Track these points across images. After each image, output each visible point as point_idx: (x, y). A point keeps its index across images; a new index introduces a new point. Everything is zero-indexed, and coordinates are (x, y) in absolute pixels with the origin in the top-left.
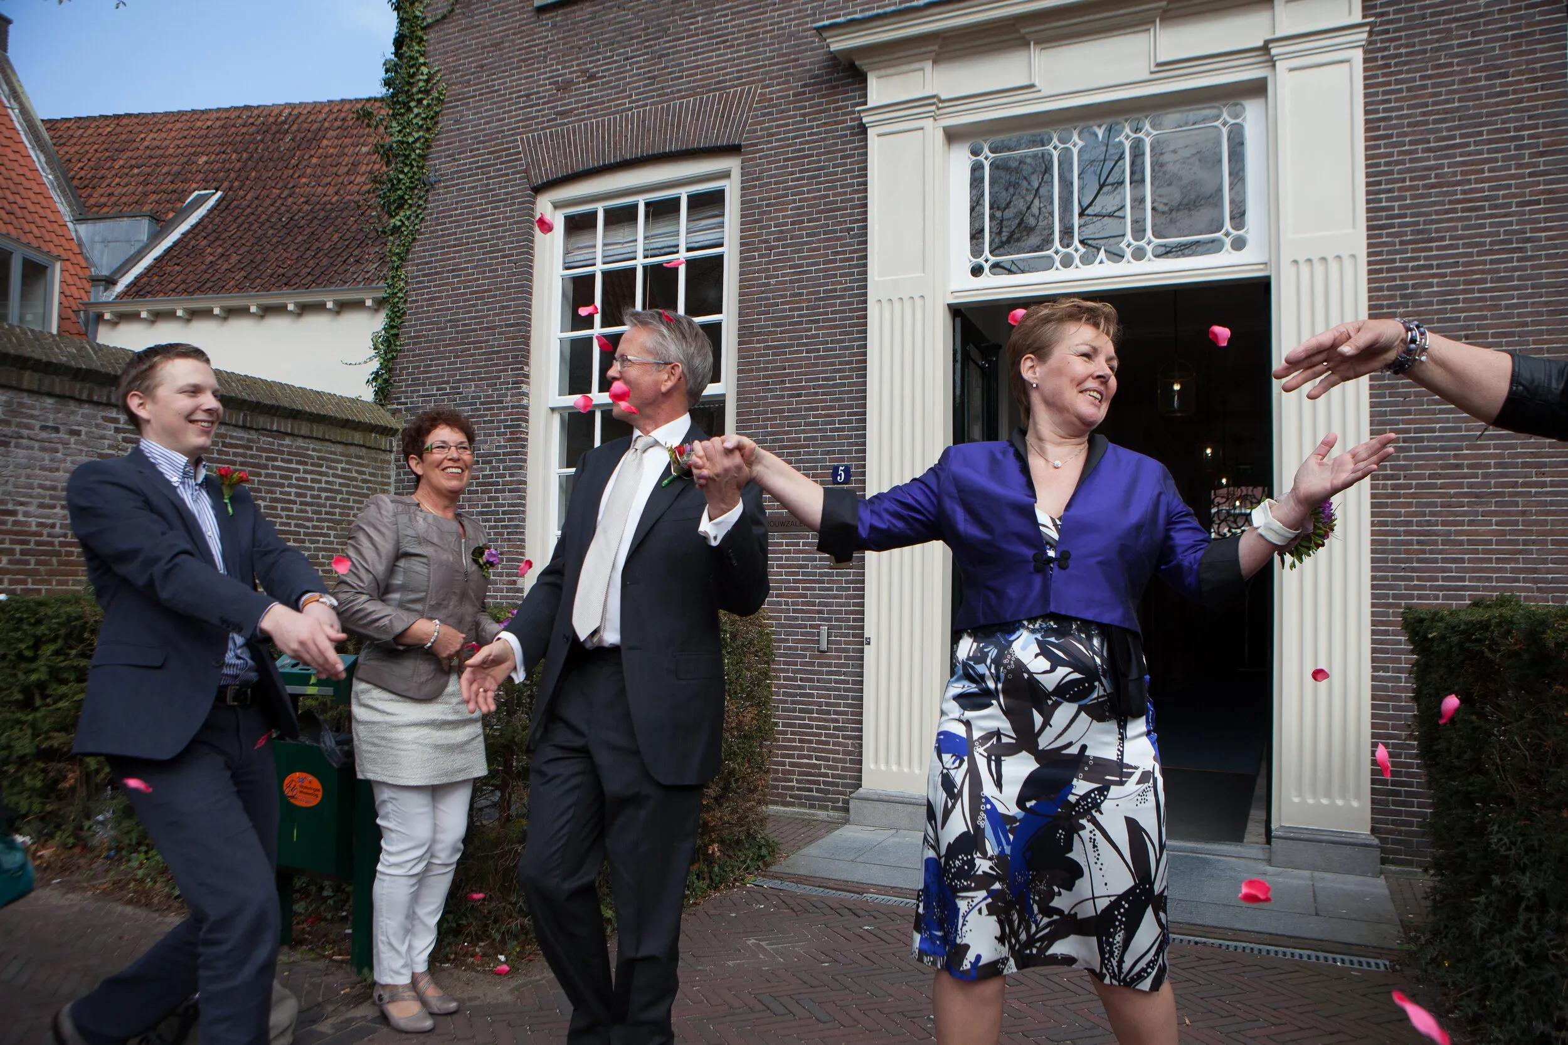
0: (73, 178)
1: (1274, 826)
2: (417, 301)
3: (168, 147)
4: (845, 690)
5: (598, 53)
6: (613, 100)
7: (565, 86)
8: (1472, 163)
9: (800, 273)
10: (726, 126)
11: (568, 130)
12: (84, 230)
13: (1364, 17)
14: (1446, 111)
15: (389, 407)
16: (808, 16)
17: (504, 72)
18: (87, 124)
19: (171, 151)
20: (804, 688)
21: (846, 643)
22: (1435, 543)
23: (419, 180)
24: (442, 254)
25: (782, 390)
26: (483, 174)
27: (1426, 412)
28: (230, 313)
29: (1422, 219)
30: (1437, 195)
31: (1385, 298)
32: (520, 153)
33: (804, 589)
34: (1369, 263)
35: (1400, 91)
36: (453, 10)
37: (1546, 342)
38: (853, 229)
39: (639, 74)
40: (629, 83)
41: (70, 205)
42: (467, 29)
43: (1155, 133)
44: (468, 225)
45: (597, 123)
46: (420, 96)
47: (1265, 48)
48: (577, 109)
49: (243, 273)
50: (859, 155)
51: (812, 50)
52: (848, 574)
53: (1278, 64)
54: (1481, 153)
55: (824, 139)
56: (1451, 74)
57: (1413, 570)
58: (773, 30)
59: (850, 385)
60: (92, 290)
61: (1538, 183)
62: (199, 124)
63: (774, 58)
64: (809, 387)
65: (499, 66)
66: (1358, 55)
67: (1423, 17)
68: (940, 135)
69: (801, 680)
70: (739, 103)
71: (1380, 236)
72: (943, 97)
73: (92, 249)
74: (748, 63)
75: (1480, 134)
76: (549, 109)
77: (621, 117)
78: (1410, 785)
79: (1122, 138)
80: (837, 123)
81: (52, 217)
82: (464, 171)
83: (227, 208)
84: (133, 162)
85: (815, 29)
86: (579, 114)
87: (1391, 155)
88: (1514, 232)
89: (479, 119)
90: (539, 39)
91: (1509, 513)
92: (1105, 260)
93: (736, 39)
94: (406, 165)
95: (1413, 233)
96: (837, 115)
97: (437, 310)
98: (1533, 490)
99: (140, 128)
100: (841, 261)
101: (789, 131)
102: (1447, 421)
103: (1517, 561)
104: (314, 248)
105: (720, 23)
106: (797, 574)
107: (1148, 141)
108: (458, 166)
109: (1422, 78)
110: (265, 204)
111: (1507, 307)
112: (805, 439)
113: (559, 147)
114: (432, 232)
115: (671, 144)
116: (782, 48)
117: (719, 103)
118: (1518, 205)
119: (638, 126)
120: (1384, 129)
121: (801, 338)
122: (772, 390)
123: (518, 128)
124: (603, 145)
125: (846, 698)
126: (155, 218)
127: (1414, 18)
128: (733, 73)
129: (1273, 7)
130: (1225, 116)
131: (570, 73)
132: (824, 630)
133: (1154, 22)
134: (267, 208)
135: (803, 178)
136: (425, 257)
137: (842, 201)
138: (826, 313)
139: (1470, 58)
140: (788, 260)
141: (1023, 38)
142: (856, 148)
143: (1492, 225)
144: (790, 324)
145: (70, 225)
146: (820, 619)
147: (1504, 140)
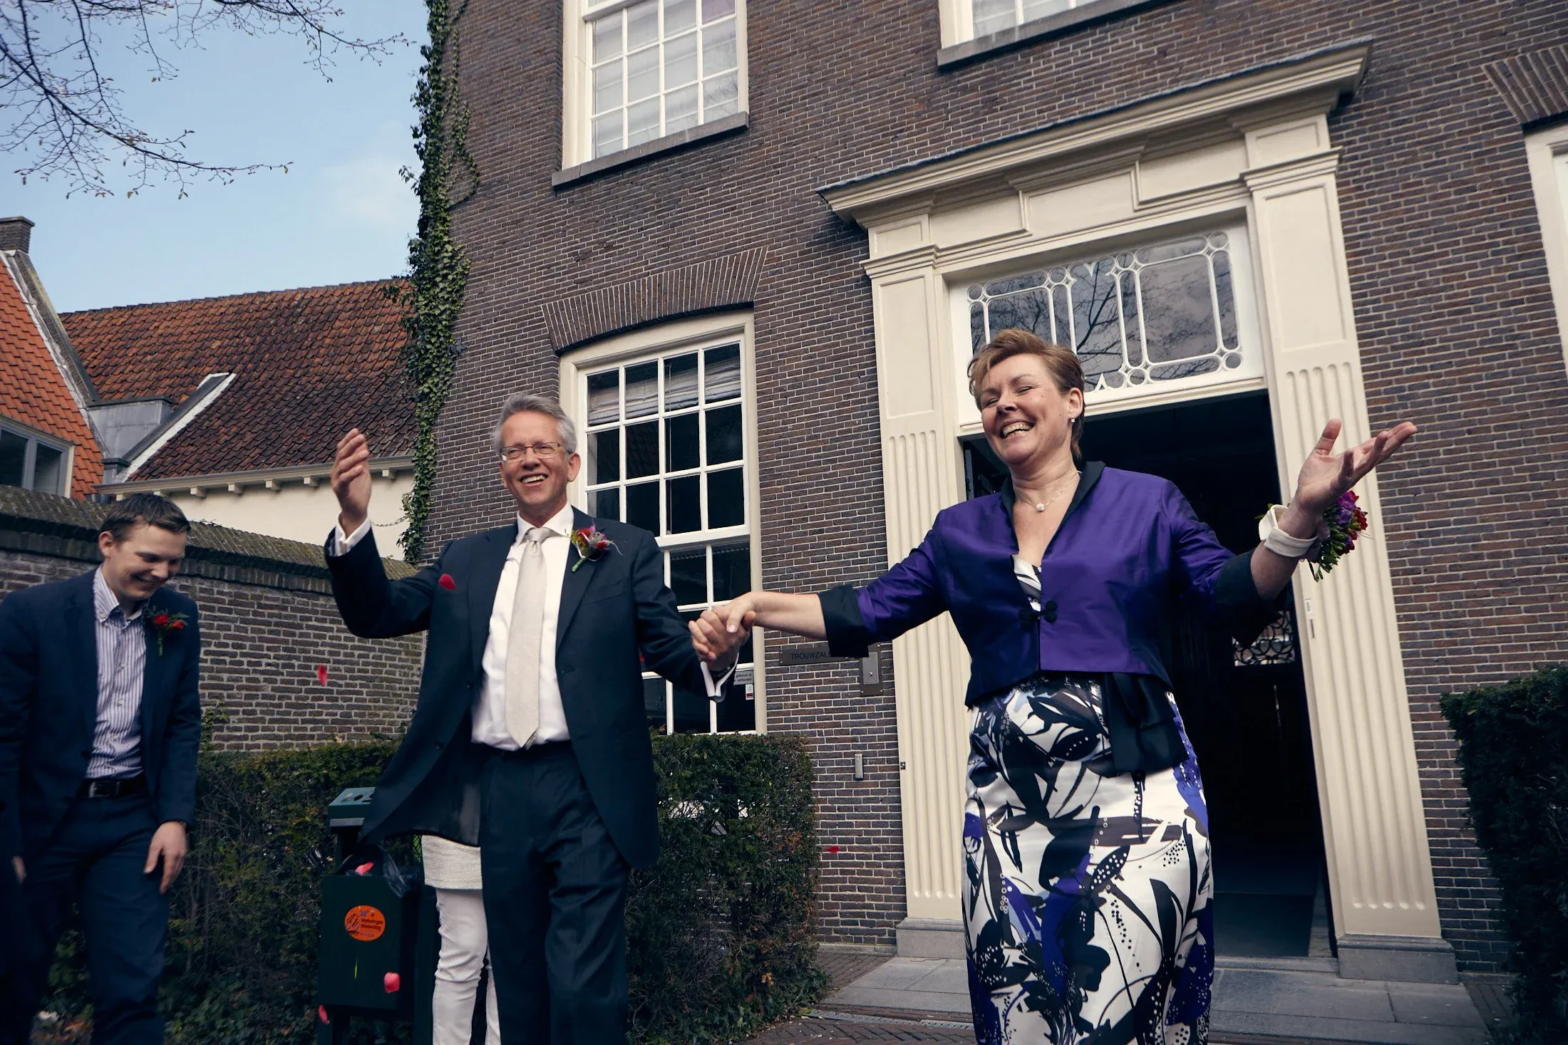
0: (87, 367)
1: (1338, 935)
2: (446, 463)
3: (181, 334)
4: (884, 817)
5: (614, 225)
6: (630, 267)
7: (584, 257)
8: (1452, 270)
9: (816, 416)
10: (738, 286)
11: (588, 296)
12: (97, 416)
13: (1332, 146)
14: (1421, 225)
15: (420, 565)
16: (810, 181)
17: (524, 246)
18: (101, 315)
19: (184, 337)
20: (842, 817)
21: (882, 769)
22: (1466, 634)
23: (446, 349)
24: (470, 417)
25: (804, 527)
26: (508, 340)
27: (1438, 506)
28: (245, 489)
29: (1411, 325)
30: (1423, 301)
31: (1383, 401)
32: (543, 320)
33: (836, 718)
34: (1364, 370)
35: (1375, 210)
36: (474, 192)
37: (1548, 431)
38: (863, 373)
39: (654, 243)
40: (645, 251)
41: (84, 393)
42: (489, 209)
43: (1143, 265)
44: (495, 389)
45: (616, 288)
46: (445, 272)
47: (1241, 181)
48: (596, 277)
49: (258, 451)
50: (865, 304)
51: (815, 212)
52: (880, 701)
53: (1255, 194)
54: (1460, 260)
55: (831, 293)
56: (1422, 191)
57: (1447, 662)
58: (778, 196)
59: (869, 518)
60: (105, 473)
61: (1519, 284)
62: (212, 311)
63: (779, 221)
64: (830, 523)
65: (520, 242)
66: (1331, 181)
67: (1389, 142)
68: (940, 281)
69: (839, 809)
70: (749, 263)
71: (1372, 344)
72: (941, 247)
73: (105, 434)
74: (756, 227)
75: (1457, 243)
76: (569, 278)
77: (638, 282)
78: (1476, 883)
79: (1112, 272)
80: (842, 277)
81: (66, 405)
82: (489, 339)
83: (241, 388)
84: (147, 349)
85: (817, 192)
86: (599, 282)
87: (1373, 268)
88: (1503, 331)
89: (503, 290)
90: (558, 215)
91: (1536, 600)
92: (1105, 385)
93: (743, 206)
94: (433, 336)
95: (1403, 338)
96: (842, 270)
97: (466, 470)
98: (1558, 575)
99: (154, 317)
100: (854, 403)
101: (797, 287)
102: (1461, 513)
103: (1552, 646)
104: (330, 423)
105: (728, 192)
106: (828, 703)
107: (1137, 273)
108: (484, 334)
109: (1395, 197)
110: (279, 384)
111: (1505, 401)
112: (829, 572)
113: (580, 313)
114: (459, 397)
115: (686, 304)
116: (786, 212)
117: (730, 265)
118: (1503, 305)
119: (655, 289)
120: (1364, 245)
121: (820, 477)
122: (794, 528)
123: (541, 297)
124: (622, 308)
125: (885, 825)
126: (168, 401)
127: (1380, 144)
128: (742, 237)
129: (1245, 144)
130: (1209, 245)
131: (588, 244)
132: (859, 757)
133: (1134, 165)
134: (281, 387)
135: (813, 329)
136: (453, 421)
137: (851, 348)
138: (843, 453)
139: (1438, 176)
140: (802, 405)
141: (1012, 188)
142: (861, 299)
143: (1479, 325)
144: (809, 465)
145: (83, 411)
146: (855, 747)
147: (1480, 247)
